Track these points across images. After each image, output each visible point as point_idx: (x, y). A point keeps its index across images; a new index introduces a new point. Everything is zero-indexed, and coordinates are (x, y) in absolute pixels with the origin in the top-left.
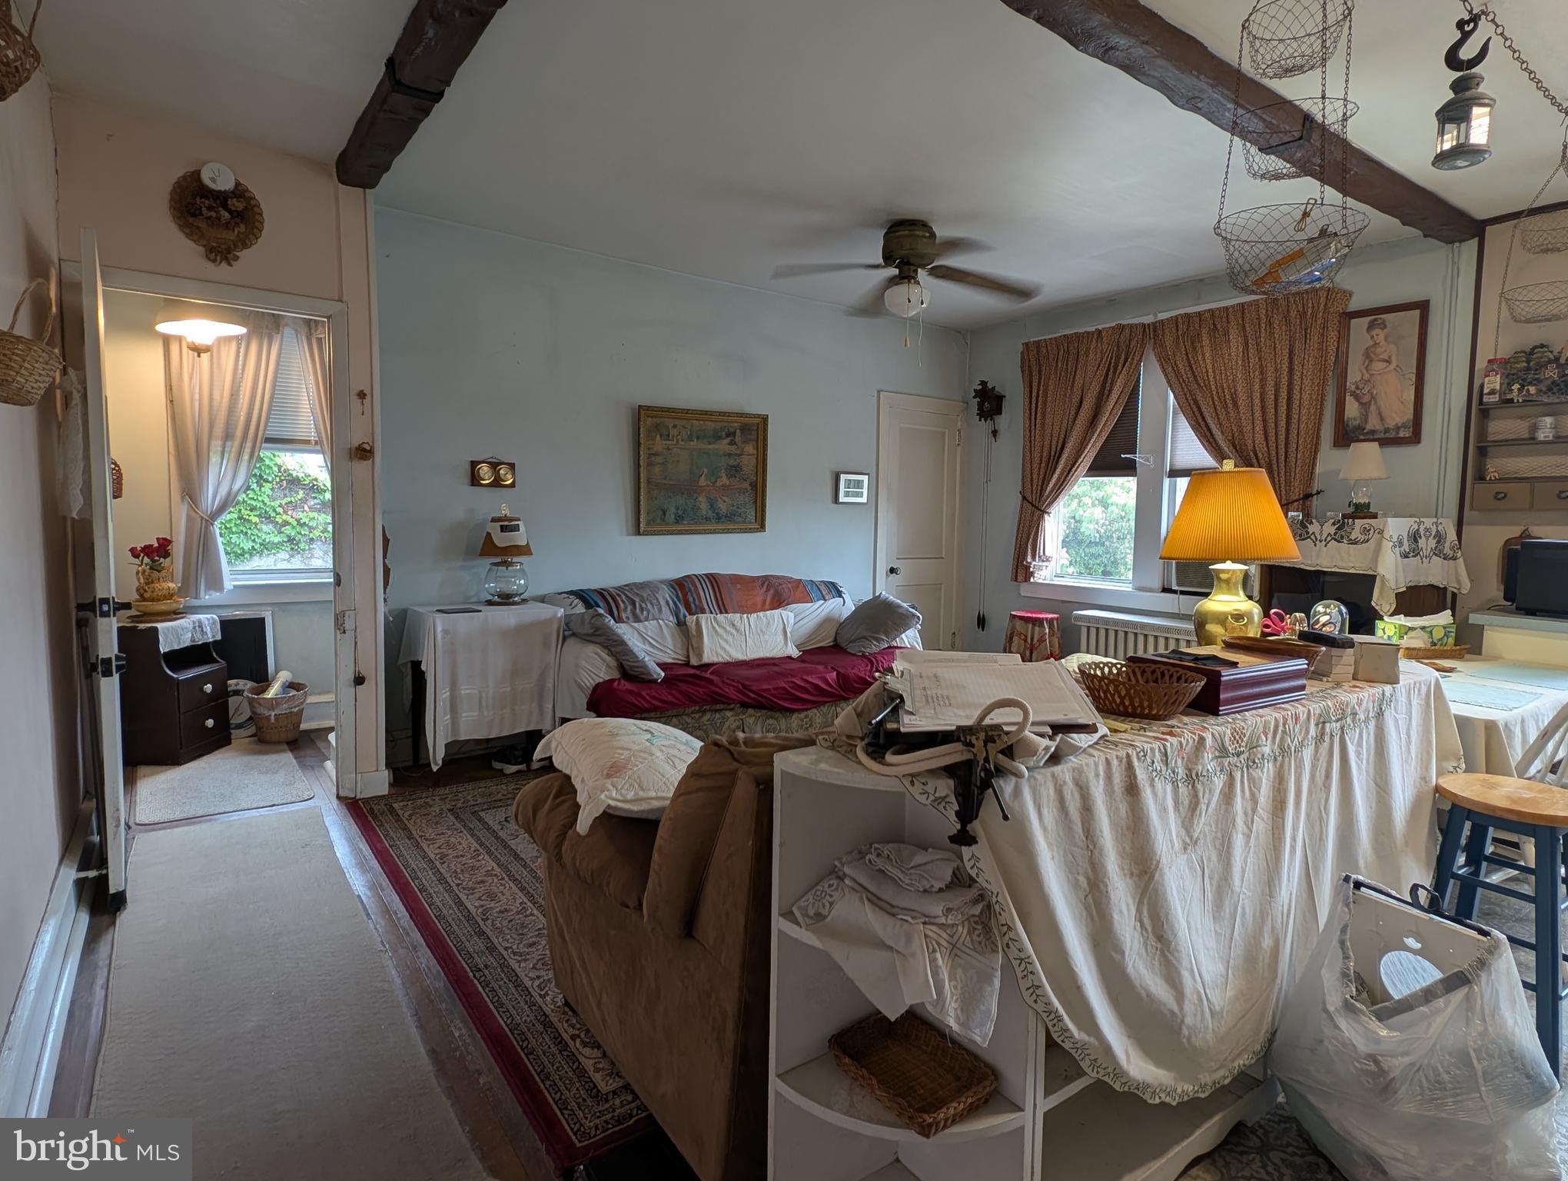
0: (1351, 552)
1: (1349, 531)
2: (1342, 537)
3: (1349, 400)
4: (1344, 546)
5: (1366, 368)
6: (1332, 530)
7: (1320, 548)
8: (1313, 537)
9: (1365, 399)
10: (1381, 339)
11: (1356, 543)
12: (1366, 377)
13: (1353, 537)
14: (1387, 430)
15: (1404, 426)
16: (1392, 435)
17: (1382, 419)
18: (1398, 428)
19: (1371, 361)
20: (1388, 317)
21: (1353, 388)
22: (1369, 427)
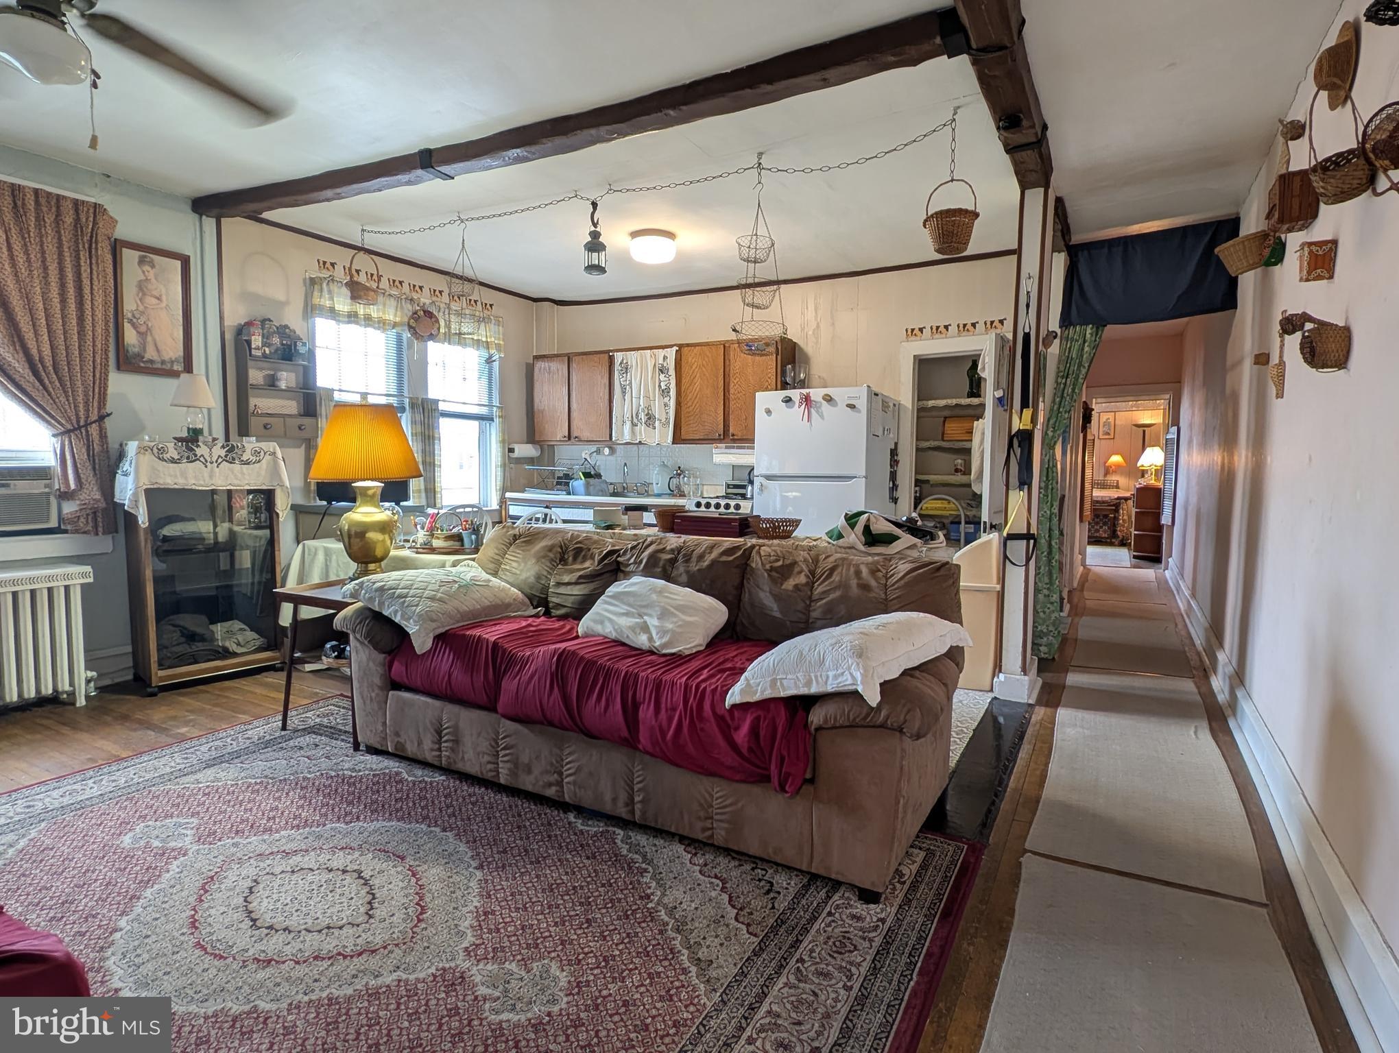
0: (245, 471)
1: (240, 453)
2: (234, 459)
3: (127, 326)
4: (237, 467)
5: (141, 300)
6: (223, 453)
7: (212, 469)
8: (202, 459)
9: (143, 329)
10: (151, 275)
11: (248, 464)
12: (141, 308)
13: (245, 458)
14: (163, 362)
15: (177, 360)
16: (168, 366)
17: (158, 351)
18: (172, 362)
19: (144, 294)
20: (156, 258)
21: (130, 315)
22: (148, 356)
